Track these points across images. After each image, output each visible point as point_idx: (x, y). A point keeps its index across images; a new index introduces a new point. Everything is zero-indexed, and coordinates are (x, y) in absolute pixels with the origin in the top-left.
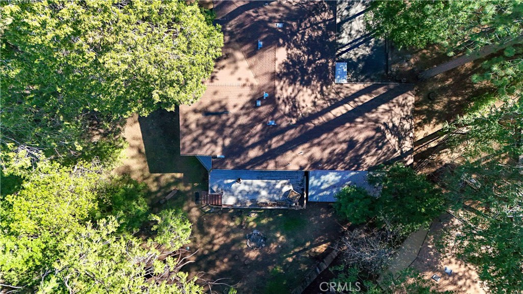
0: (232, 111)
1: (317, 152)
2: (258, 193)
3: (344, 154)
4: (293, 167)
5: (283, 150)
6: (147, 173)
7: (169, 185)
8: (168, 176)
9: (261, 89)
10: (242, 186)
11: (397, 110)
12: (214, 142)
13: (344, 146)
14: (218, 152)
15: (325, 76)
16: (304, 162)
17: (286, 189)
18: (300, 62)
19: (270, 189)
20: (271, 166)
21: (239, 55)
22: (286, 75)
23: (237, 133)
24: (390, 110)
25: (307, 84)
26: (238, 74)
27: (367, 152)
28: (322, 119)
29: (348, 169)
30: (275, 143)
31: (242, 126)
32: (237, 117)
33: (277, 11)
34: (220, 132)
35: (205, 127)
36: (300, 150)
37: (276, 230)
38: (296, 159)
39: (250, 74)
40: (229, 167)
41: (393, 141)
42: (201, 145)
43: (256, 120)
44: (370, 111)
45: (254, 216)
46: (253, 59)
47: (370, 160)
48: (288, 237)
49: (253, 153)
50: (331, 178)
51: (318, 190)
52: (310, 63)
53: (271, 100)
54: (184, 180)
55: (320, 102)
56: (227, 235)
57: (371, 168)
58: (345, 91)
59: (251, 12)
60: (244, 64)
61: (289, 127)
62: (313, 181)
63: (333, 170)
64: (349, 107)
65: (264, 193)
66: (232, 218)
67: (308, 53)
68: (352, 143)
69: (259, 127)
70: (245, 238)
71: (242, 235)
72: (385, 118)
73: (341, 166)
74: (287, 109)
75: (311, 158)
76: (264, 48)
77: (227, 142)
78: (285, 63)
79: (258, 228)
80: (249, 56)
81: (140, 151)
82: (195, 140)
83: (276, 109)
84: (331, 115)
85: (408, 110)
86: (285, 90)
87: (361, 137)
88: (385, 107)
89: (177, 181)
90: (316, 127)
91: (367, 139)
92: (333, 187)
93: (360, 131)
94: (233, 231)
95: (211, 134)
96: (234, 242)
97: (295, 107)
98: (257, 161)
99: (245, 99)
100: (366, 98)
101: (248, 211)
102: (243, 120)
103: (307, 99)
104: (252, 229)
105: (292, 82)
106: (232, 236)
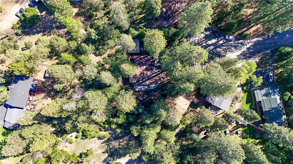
0: (137, 75)
1: (151, 81)
2: (142, 88)
3: (155, 81)
4: (147, 84)
5: (145, 81)
6: (123, 85)
7: (127, 87)
8: (126, 86)
9: (142, 72)
10: (139, 87)
11: (163, 75)
12: (135, 80)
13: (155, 80)
14: (135, 82)
15: (152, 70)
16: (149, 83)
17: (146, 88)
18: (148, 68)
19: (144, 88)
20: (144, 84)
21: (138, 67)
22: (145, 70)
23: (138, 79)
24: (162, 75)
25: (149, 71)
26: (138, 70)
27: (158, 81)
28: (151, 76)
29: (156, 84)
30: (144, 80)
31: (139, 78)
32: (138, 76)
33: (144, 60)
34: (136, 78)
35: (133, 78)
36: (148, 81)
37: (145, 95)
38: (148, 83)
39: (140, 70)
40: (137, 84)
41: (162, 79)
42: (133, 81)
43: (141, 77)
44: (158, 75)
45: (141, 92)
46: (141, 67)
47: (159, 82)
48: (147, 96)
49: (141, 82)
50: (153, 85)
51: (151, 87)
52: (149, 68)
53: (143, 74)
54: (129, 87)
55: (151, 74)
56: (137, 96)
57: (159, 84)
58: (155, 72)
59: (140, 60)
60: (139, 68)
61: (146, 78)
62: (150, 86)
63: (153, 84)
64: (155, 74)
65: (143, 88)
66: (137, 93)
67: (149, 66)
68: (156, 80)
69: (142, 78)
70: (140, 96)
71: (139, 96)
72: (161, 76)
73: (155, 83)
74: (146, 75)
75: (150, 82)
76: (142, 66)
77: (137, 80)
78: (145, 68)
79: (142, 94)
80: (140, 67)
81: (122, 82)
82: (132, 80)
83: (144, 75)
84: (152, 76)
85: (165, 75)
86: (145, 72)
87: (157, 79)
88: (161, 74)
89: (128, 87)
90: (150, 78)
91: (158, 79)
92: (154, 87)
93: (157, 78)
94: (138, 95)
95: (134, 79)
96: (138, 97)
97: (147, 75)
98: (141, 83)
99: (139, 73)
100: (158, 73)
101: (140, 91)
102: (139, 77)
103: (149, 73)
104: (141, 95)
105: (146, 71)
106: (138, 96)
